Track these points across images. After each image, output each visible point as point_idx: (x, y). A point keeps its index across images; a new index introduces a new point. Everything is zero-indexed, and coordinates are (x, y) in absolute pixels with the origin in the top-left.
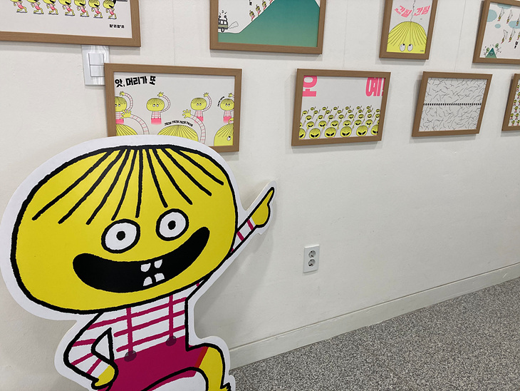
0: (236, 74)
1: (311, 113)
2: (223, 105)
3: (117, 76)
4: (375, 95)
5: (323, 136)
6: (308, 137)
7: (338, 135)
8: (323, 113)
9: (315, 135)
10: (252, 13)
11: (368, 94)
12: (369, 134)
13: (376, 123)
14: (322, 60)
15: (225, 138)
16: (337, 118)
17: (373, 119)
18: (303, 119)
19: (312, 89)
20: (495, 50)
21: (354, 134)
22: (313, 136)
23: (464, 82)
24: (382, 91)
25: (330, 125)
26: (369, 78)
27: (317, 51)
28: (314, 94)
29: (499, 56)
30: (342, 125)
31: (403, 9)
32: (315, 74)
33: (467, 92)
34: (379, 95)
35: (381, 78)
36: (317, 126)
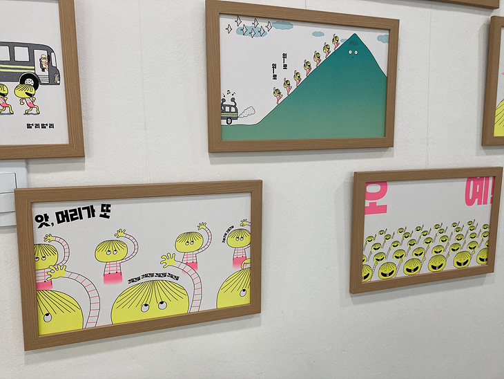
0: (254, 189)
1: (380, 239)
3: (39, 210)
4: (479, 203)
5: (401, 273)
6: (376, 277)
7: (425, 270)
8: (399, 237)
9: (388, 272)
11: (469, 202)
12: (474, 263)
13: (484, 246)
14: (392, 156)
16: (422, 244)
17: (478, 240)
18: (368, 249)
19: (379, 202)
21: (450, 265)
22: (384, 275)
24: (490, 196)
25: (411, 255)
26: (470, 179)
27: (385, 142)
28: (383, 209)
30: (430, 254)
32: (383, 178)
34: (485, 203)
35: (488, 178)
36: (391, 259)
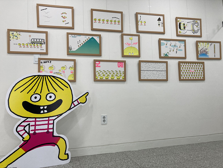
1: (99, 72)
2: (70, 69)
3: (41, 61)
4: (121, 67)
5: (104, 79)
6: (99, 79)
7: (110, 79)
8: (104, 72)
9: (101, 78)
10: (79, 46)
11: (119, 67)
12: (121, 79)
13: (123, 75)
14: (101, 57)
15: (71, 78)
16: (109, 74)
17: (122, 74)
18: (97, 73)
19: (99, 65)
20: (168, 54)
21: (115, 78)
23: (156, 64)
24: (123, 66)
25: (106, 76)
26: (118, 62)
27: (100, 55)
28: (100, 66)
29: (169, 56)
30: (111, 76)
31: (128, 43)
32: (99, 61)
33: (159, 67)
34: (123, 67)
35: (123, 62)
36: (102, 76)
